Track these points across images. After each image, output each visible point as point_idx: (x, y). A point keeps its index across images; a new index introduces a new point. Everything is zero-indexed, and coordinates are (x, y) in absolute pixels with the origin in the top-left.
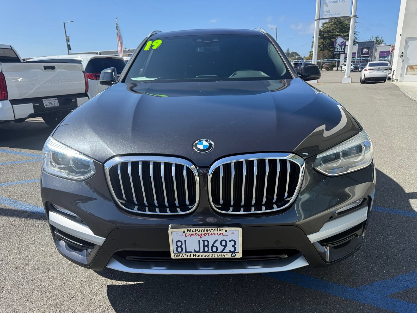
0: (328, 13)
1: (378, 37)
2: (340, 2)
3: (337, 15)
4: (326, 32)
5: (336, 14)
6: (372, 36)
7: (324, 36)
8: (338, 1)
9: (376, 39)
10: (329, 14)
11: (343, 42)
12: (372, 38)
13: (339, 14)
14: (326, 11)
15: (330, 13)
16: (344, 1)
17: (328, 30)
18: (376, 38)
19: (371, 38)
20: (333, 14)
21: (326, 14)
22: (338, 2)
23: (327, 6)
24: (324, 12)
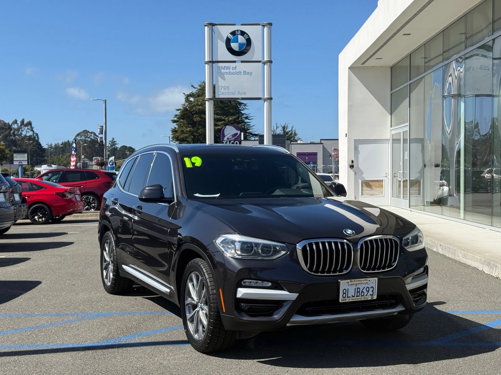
0: (226, 91)
1: (287, 127)
2: (244, 74)
3: (242, 94)
4: (196, 113)
5: (239, 93)
6: (276, 124)
7: (193, 120)
8: (241, 72)
9: (284, 130)
10: (228, 92)
11: (237, 134)
12: (277, 128)
13: (245, 93)
14: (223, 86)
15: (230, 91)
16: (251, 74)
17: (199, 109)
18: (284, 128)
19: (275, 128)
20: (235, 92)
21: (222, 91)
22: (241, 74)
23: (224, 79)
24: (220, 88)
